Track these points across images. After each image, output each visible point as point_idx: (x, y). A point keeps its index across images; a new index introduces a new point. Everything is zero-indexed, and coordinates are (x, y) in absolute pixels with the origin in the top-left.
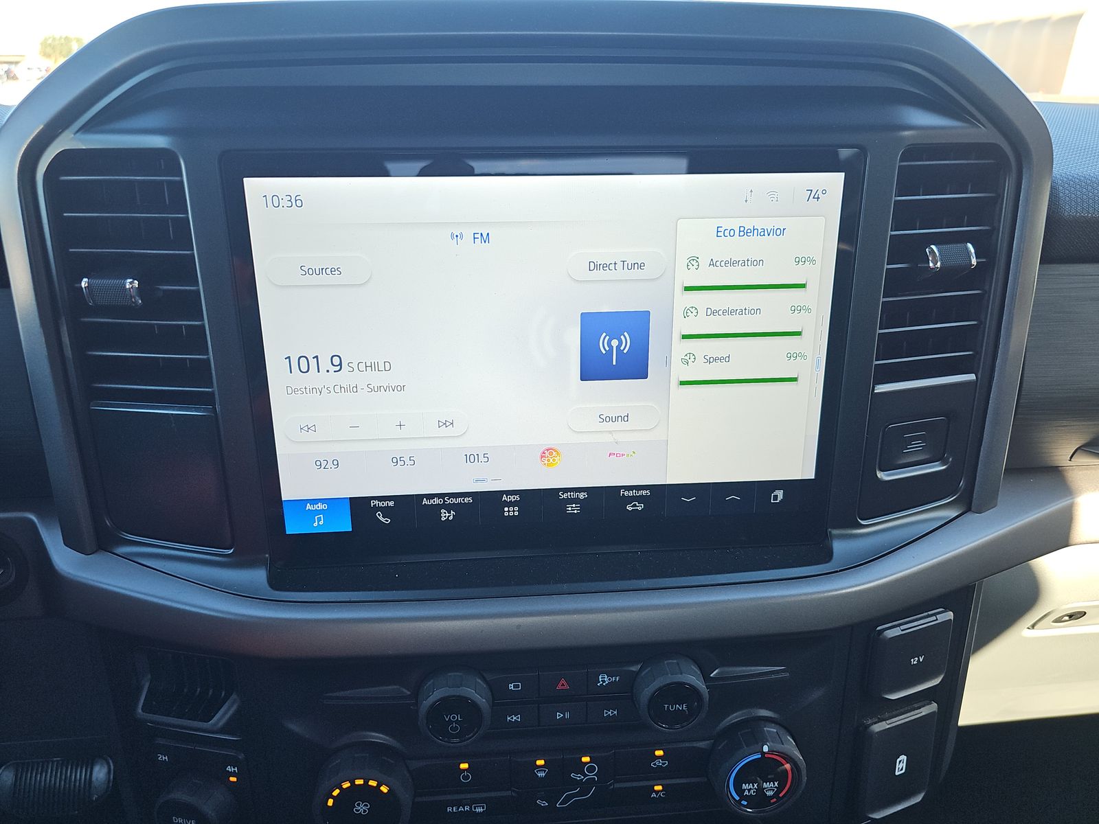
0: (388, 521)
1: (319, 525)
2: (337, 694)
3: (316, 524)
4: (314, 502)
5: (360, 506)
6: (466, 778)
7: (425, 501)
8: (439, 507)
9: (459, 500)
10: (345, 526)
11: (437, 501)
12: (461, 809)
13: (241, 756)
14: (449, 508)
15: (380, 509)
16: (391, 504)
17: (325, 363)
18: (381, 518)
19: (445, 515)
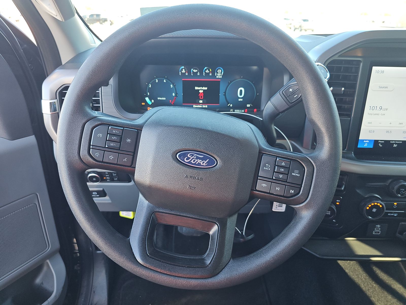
0: (381, 146)
1: (366, 146)
2: (369, 184)
3: (365, 146)
4: (366, 140)
5: (376, 142)
6: (395, 207)
7: (391, 142)
8: (394, 143)
9: (399, 142)
10: (371, 146)
11: (394, 142)
12: (391, 214)
13: (339, 201)
14: (396, 144)
15: (380, 143)
16: (383, 142)
17: (378, 108)
18: (380, 145)
19: (395, 146)
